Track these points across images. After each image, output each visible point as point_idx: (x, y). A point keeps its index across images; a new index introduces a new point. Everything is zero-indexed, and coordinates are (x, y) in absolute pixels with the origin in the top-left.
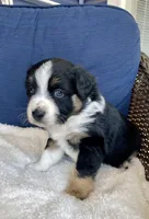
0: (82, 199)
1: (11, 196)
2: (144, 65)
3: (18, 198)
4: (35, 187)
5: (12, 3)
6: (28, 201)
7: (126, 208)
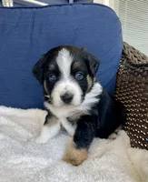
0: (77, 165)
1: (15, 162)
2: (126, 52)
3: (21, 164)
4: (36, 155)
5: (12, 5)
6: (30, 166)
7: (113, 169)
